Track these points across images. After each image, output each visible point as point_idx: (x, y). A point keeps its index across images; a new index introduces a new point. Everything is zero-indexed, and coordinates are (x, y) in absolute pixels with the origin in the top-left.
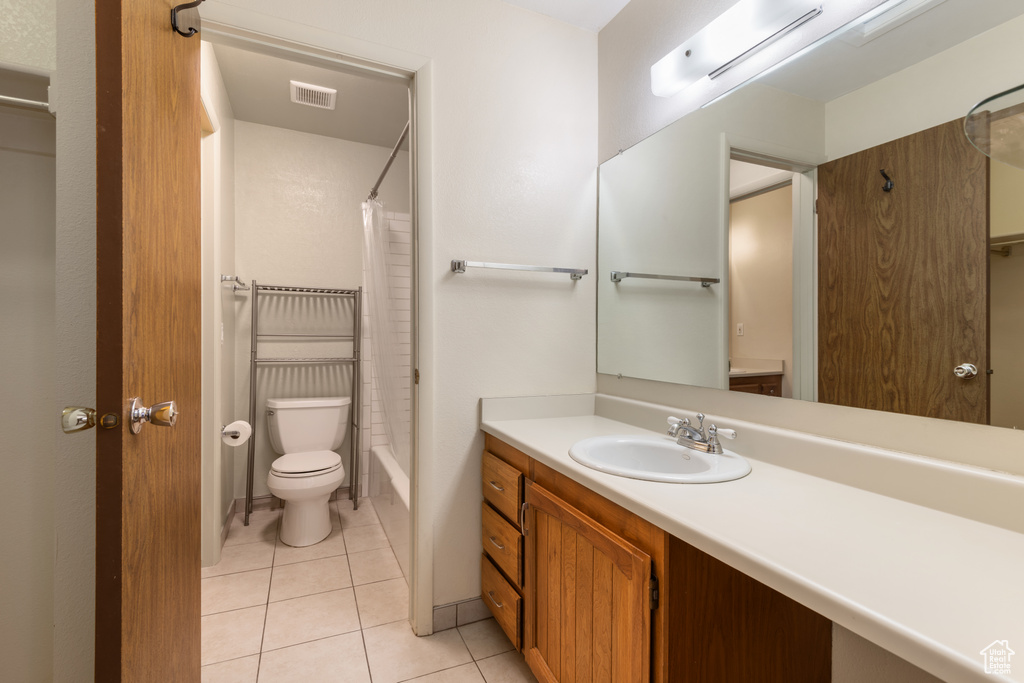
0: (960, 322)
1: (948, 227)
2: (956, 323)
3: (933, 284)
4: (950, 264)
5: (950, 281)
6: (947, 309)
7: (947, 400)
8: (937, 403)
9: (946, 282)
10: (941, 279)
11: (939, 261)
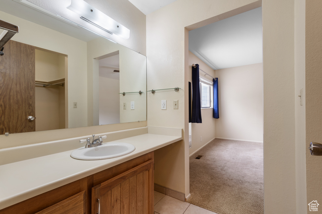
0: (28, 104)
1: (24, 75)
2: (27, 104)
3: (20, 92)
4: (25, 87)
5: (25, 92)
6: (24, 100)
7: (24, 128)
8: (21, 129)
9: (24, 92)
10: (22, 91)
11: (21, 85)
